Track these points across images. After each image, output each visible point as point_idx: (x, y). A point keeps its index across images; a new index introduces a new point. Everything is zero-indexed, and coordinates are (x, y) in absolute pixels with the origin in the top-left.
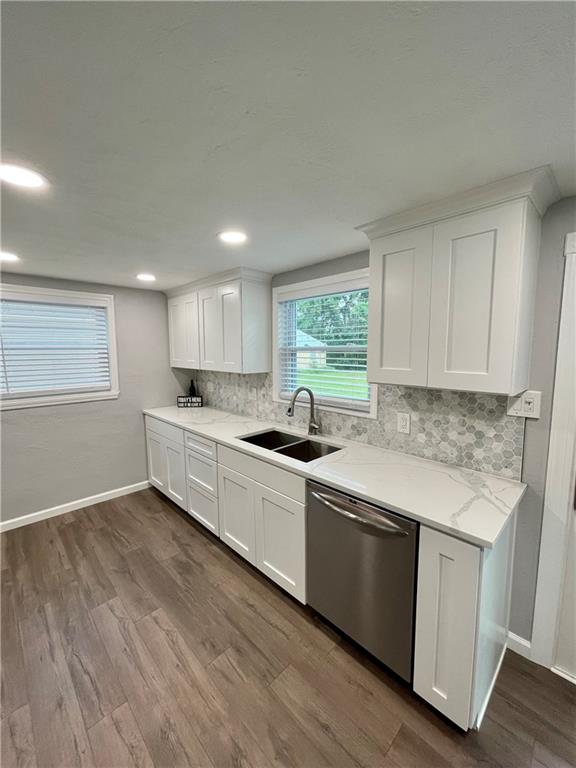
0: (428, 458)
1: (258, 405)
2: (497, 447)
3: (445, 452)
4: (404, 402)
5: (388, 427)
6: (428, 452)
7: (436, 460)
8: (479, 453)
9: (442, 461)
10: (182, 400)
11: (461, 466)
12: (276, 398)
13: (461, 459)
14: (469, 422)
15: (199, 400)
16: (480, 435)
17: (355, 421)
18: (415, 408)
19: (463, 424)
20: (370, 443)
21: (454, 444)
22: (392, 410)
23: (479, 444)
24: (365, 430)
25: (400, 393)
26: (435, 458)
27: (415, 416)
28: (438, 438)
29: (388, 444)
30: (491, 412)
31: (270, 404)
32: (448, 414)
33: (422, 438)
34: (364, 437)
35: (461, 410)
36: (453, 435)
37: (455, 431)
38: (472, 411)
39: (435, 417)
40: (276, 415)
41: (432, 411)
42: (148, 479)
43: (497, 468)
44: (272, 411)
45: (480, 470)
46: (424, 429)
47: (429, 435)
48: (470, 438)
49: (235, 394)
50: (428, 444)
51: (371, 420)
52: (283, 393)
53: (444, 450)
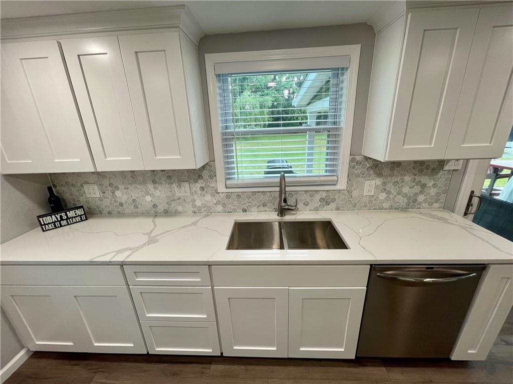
0: (386, 209)
1: (194, 201)
2: (433, 192)
3: (399, 202)
4: (372, 172)
5: (355, 194)
6: (386, 205)
7: (391, 209)
8: (421, 198)
9: (396, 209)
10: (48, 219)
11: (409, 208)
12: (221, 188)
13: (408, 204)
14: (417, 178)
15: (79, 212)
16: (424, 186)
17: (324, 195)
18: (379, 175)
19: (414, 180)
20: (338, 209)
21: (405, 195)
22: (359, 179)
23: (421, 192)
24: (334, 200)
25: (368, 166)
26: (391, 208)
27: (379, 181)
28: (395, 194)
29: (355, 206)
30: (434, 169)
31: (213, 196)
32: (405, 175)
33: (383, 196)
34: (333, 205)
35: (414, 171)
36: (406, 190)
37: (408, 185)
38: (421, 171)
39: (394, 179)
40: (224, 205)
41: (392, 175)
42: (22, 347)
43: (431, 204)
44: (218, 203)
45: (420, 208)
46: (385, 189)
47: (389, 193)
48: (417, 189)
49: (148, 193)
50: (387, 199)
51: (340, 191)
52: (228, 182)
53: (398, 201)
